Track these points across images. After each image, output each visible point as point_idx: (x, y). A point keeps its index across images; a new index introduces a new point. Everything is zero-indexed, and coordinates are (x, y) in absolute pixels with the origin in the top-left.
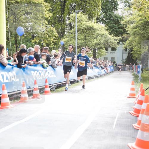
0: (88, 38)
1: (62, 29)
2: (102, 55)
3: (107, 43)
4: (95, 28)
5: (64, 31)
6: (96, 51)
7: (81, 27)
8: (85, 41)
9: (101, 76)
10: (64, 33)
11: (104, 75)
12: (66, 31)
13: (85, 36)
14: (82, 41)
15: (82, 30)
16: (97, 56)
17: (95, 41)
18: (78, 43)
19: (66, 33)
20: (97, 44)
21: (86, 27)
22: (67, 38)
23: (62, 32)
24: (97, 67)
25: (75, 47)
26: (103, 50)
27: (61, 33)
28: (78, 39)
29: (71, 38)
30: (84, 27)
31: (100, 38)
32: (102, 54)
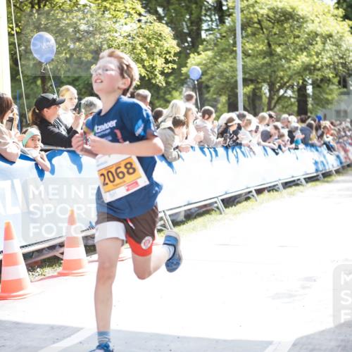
0: (279, 50)
1: (192, 23)
2: (328, 102)
3: (344, 65)
4: (300, 13)
5: (199, 29)
6: (306, 90)
7: (256, 12)
8: (267, 60)
9: (327, 175)
10: (199, 35)
11: (338, 172)
12: (205, 26)
13: (269, 45)
14: (261, 61)
15: (259, 22)
16: (310, 106)
17: (303, 58)
18: (244, 67)
19: (204, 35)
20: (309, 69)
21: (271, 14)
22: (210, 53)
23: (191, 31)
24: (313, 145)
25: (236, 81)
26: (332, 87)
27: (189, 35)
28: (246, 54)
29: (223, 50)
30: (264, 11)
31: (319, 47)
32: (330, 97)
